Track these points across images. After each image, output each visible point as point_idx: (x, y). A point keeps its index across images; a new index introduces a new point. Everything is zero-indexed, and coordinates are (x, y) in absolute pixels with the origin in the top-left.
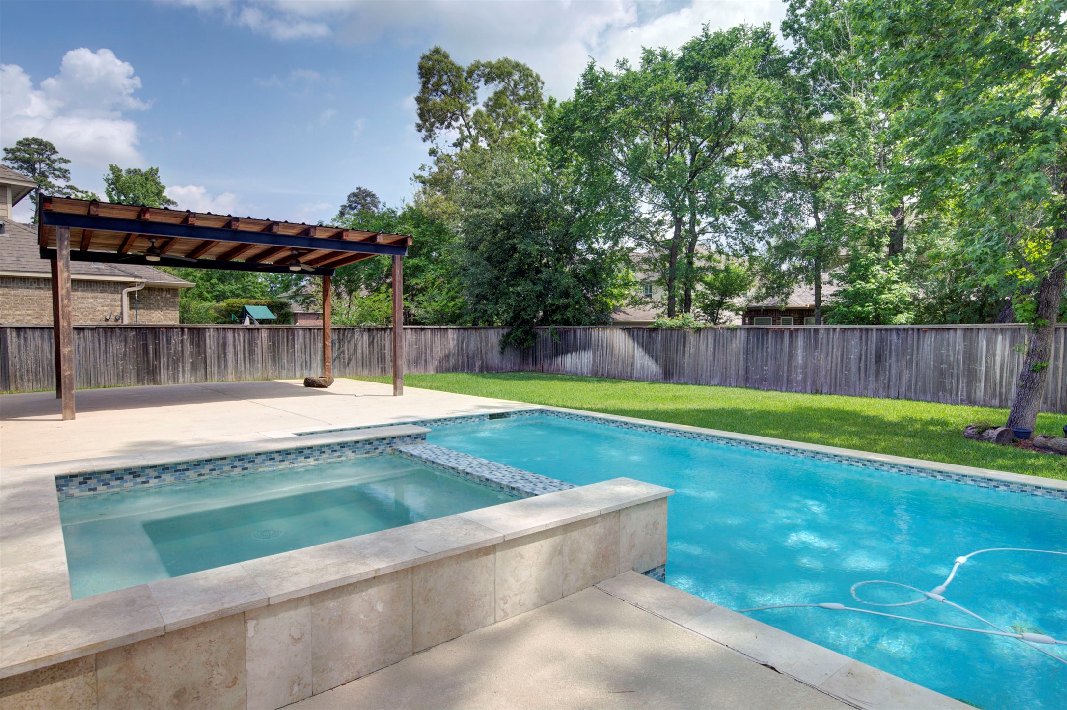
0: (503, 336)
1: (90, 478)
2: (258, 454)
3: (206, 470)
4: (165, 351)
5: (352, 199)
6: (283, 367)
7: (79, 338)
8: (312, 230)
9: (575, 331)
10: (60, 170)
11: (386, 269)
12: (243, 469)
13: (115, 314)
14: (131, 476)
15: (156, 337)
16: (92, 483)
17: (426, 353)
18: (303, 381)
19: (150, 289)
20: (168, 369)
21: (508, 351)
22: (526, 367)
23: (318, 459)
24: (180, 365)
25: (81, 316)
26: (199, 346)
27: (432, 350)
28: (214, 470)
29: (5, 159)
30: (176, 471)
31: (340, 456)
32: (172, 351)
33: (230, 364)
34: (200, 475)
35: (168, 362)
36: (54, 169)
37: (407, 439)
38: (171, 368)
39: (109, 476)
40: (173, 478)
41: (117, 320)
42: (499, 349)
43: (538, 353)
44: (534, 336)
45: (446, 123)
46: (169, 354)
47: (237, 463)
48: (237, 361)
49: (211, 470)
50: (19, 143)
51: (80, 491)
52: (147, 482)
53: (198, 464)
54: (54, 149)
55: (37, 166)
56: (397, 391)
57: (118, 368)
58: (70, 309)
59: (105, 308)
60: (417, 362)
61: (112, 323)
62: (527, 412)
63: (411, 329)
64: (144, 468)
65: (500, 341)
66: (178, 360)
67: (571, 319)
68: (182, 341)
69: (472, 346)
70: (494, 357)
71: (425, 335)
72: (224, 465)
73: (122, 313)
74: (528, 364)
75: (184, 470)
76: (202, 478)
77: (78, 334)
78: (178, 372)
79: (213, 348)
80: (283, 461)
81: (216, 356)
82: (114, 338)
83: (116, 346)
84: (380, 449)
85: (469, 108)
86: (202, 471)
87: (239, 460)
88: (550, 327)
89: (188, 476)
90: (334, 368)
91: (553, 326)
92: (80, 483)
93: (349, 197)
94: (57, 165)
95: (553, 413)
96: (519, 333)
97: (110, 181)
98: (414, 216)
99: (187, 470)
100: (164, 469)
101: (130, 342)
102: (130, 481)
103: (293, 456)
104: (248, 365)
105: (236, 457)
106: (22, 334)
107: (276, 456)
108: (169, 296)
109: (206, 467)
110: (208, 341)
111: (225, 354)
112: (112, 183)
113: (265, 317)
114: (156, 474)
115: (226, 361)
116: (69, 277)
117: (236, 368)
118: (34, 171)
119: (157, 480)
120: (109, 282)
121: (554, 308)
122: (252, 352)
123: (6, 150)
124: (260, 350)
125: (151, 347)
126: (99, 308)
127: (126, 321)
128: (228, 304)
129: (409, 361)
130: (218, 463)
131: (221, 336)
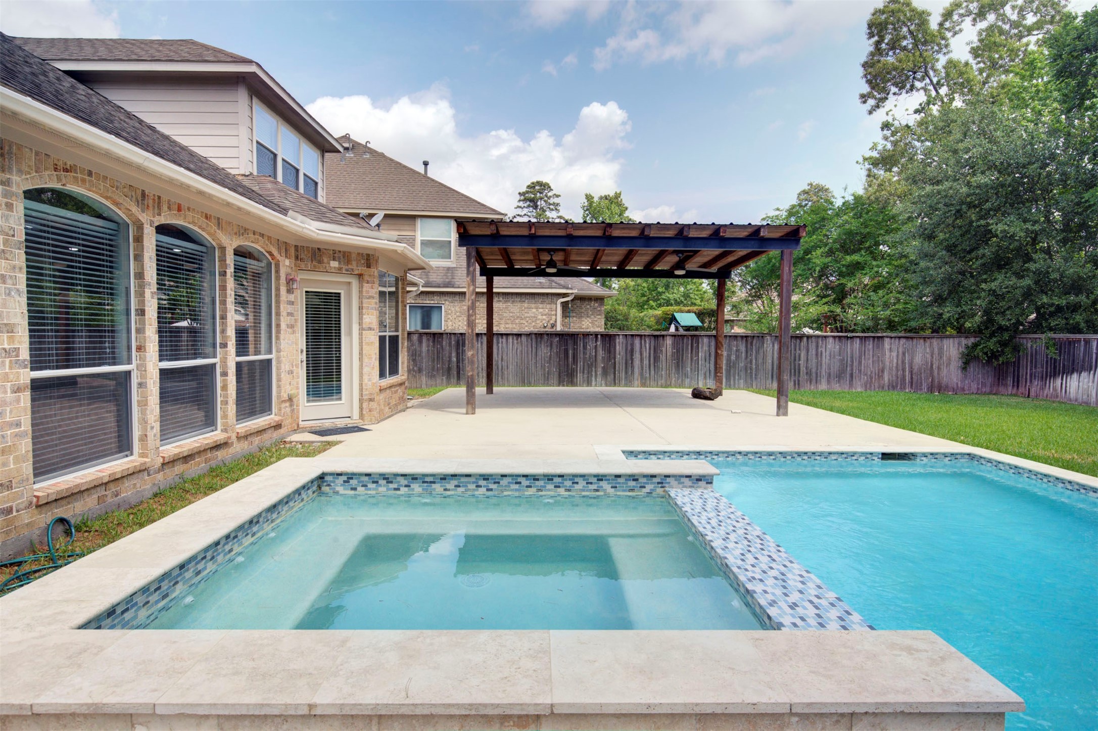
0: (967, 347)
1: (352, 478)
2: (504, 476)
3: (451, 485)
4: (582, 356)
5: (802, 197)
6: (686, 376)
7: (517, 343)
8: (686, 229)
9: (1087, 342)
10: (554, 204)
11: (818, 269)
12: (488, 490)
13: (551, 322)
14: (385, 481)
15: (575, 343)
16: (353, 482)
17: (852, 365)
18: (690, 391)
19: (581, 299)
20: (583, 373)
21: (972, 368)
22: (1001, 389)
23: (569, 490)
24: (594, 369)
25: (526, 324)
26: (610, 352)
27: (860, 362)
28: (459, 486)
29: (520, 201)
30: (424, 482)
31: (597, 490)
32: (587, 356)
33: (637, 371)
34: (445, 490)
35: (584, 366)
36: (550, 204)
37: (686, 481)
38: (586, 371)
39: (366, 478)
40: (420, 489)
41: (552, 327)
42: (960, 364)
43: (1022, 372)
44: (1016, 349)
45: (908, 86)
46: (584, 358)
47: (482, 483)
48: (642, 367)
49: (456, 486)
50: (528, 187)
51: (344, 489)
52: (398, 489)
53: (444, 478)
54: (550, 187)
55: (539, 203)
56: (782, 409)
57: (544, 370)
58: (474, 318)
59: (544, 317)
60: (840, 376)
61: (548, 330)
62: (945, 455)
63: (834, 337)
64: (396, 475)
65: (963, 354)
66: (592, 364)
67: (1083, 325)
68: (596, 346)
69: (918, 360)
70: (952, 373)
71: (852, 344)
72: (469, 483)
73: (556, 322)
74: (1006, 385)
75: (431, 482)
76: (448, 493)
77: (517, 340)
78: (592, 375)
79: (622, 354)
80: (530, 487)
81: (624, 362)
82: (543, 343)
83: (544, 351)
84: (649, 488)
85: (937, 60)
86: (448, 486)
87: (484, 479)
88: (1043, 336)
89: (434, 489)
90: (740, 378)
91: (1051, 335)
92: (345, 482)
93: (799, 194)
94: (551, 201)
95: (990, 461)
96: (992, 344)
97: (585, 209)
98: (858, 206)
99: (434, 482)
100: (413, 479)
101: (554, 346)
102: (384, 486)
103: (540, 483)
104: (652, 372)
105: (481, 475)
106: (480, 339)
107: (523, 480)
108: (596, 305)
109: (452, 482)
110: (618, 347)
111: (632, 360)
112: (587, 210)
113: (692, 324)
114: (406, 482)
115: (632, 367)
116: (474, 290)
117: (641, 374)
118: (536, 207)
119: (406, 489)
120: (547, 294)
121: (1052, 309)
122: (657, 359)
123: (520, 194)
124: (664, 358)
125: (570, 352)
126: (540, 317)
127: (559, 328)
128: (663, 312)
129: (829, 375)
130: (464, 479)
131: (629, 342)
